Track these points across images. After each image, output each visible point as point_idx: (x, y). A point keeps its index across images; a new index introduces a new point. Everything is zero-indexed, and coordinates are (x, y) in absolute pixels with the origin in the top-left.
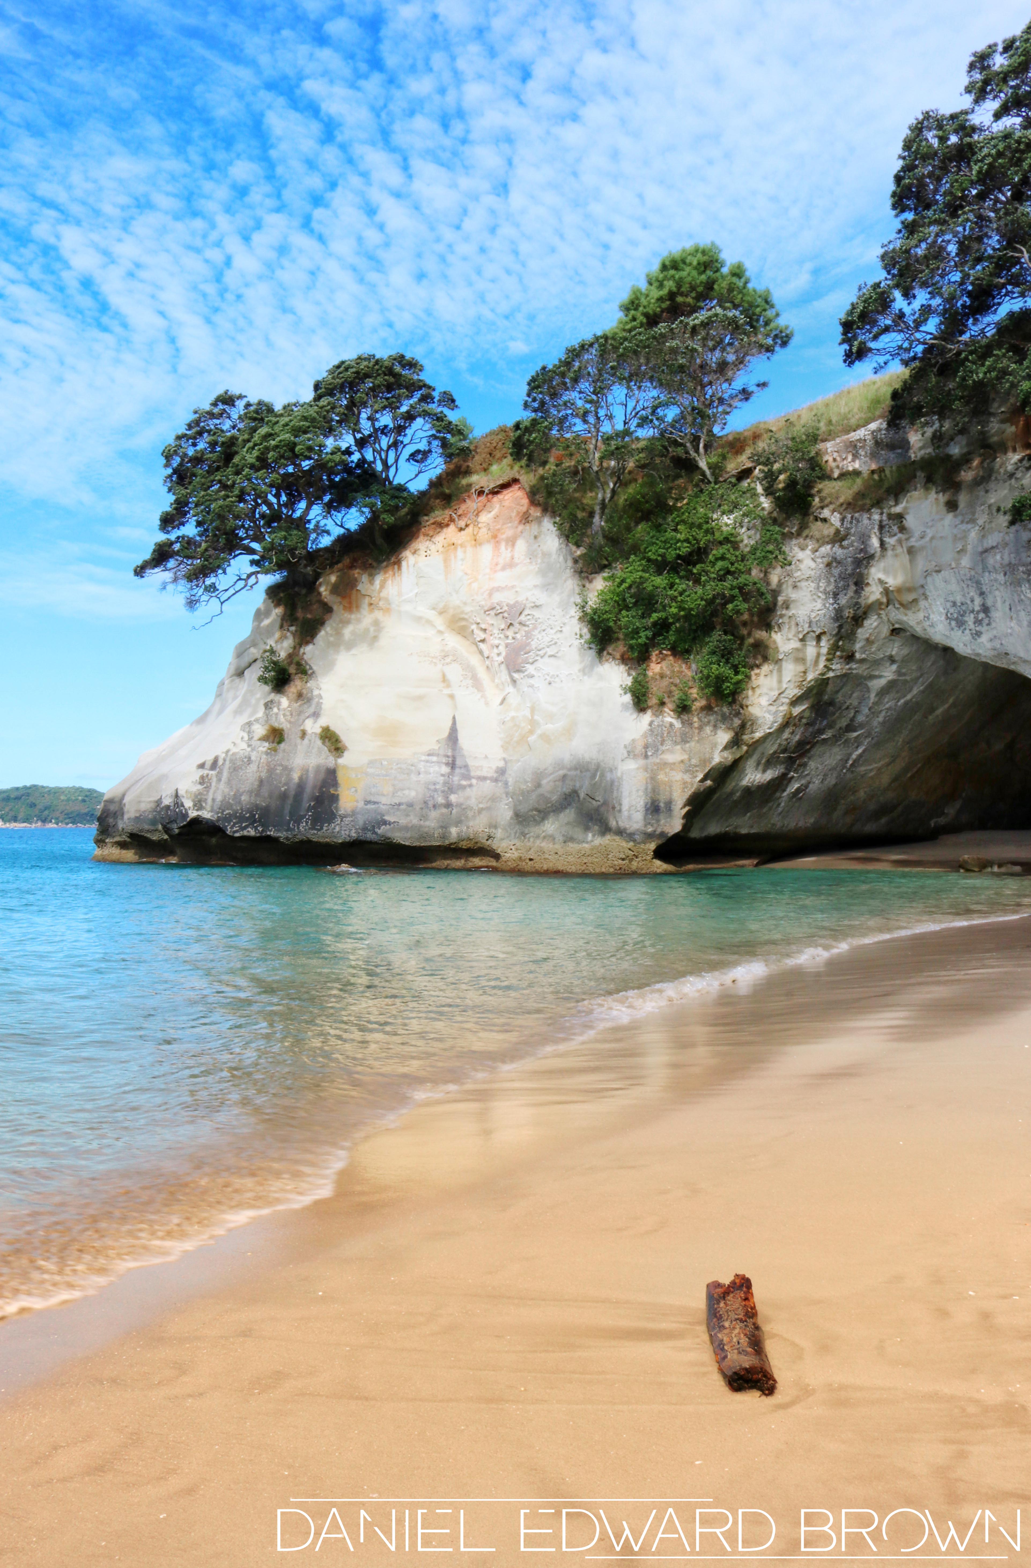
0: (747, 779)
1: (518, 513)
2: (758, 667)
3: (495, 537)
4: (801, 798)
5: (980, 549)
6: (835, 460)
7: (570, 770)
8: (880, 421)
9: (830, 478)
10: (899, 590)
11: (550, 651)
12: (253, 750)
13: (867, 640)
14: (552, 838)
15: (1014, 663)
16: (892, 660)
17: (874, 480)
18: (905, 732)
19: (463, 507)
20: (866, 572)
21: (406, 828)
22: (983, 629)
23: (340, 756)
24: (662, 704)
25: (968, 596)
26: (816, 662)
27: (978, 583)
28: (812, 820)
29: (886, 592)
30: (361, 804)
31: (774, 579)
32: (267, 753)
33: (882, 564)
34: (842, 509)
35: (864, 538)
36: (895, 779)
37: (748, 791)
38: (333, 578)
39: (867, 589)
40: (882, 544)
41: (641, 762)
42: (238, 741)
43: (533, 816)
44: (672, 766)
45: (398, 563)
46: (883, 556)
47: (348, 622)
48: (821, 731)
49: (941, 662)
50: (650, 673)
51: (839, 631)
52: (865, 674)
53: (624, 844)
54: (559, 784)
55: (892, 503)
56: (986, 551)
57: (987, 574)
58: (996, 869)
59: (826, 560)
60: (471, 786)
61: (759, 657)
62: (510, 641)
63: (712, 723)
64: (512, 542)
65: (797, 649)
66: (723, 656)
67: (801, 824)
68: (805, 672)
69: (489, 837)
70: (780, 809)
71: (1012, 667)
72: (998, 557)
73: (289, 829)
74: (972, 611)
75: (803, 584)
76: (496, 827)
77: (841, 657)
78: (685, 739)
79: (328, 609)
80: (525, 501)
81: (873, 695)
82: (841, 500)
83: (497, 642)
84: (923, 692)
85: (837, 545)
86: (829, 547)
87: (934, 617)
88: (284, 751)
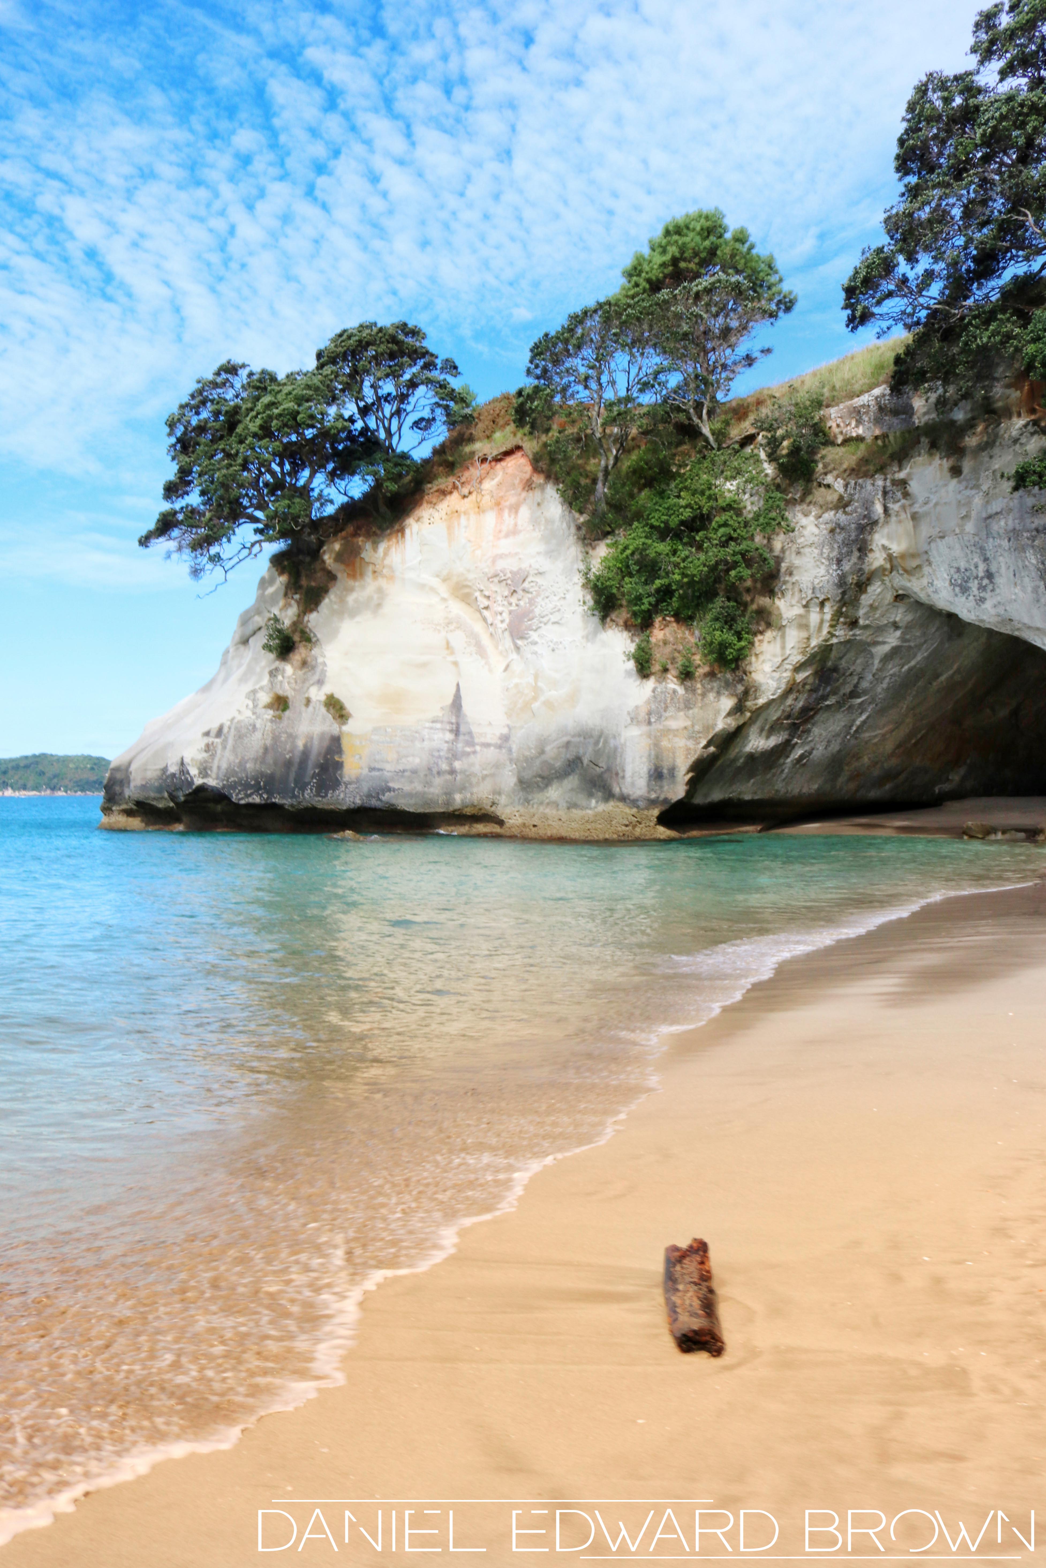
0: (750, 745)
1: (521, 480)
2: (761, 633)
3: (498, 504)
4: (804, 765)
5: (984, 515)
6: (838, 426)
7: (573, 736)
8: (884, 386)
9: (833, 444)
10: (903, 556)
11: (553, 618)
12: (258, 717)
13: (871, 606)
14: (556, 804)
15: (1018, 629)
16: (895, 626)
17: (878, 446)
18: (910, 698)
19: (466, 474)
20: (869, 538)
21: (410, 795)
22: (987, 595)
23: (344, 723)
24: (666, 670)
25: (972, 563)
26: (820, 628)
27: (982, 549)
28: (816, 786)
29: (890, 558)
30: (365, 771)
31: (777, 544)
32: (271, 721)
33: (886, 530)
34: (845, 475)
35: (868, 505)
36: (899, 746)
37: (751, 757)
38: (337, 546)
39: (870, 555)
40: (886, 510)
41: (645, 728)
42: (243, 709)
43: (537, 783)
44: (675, 732)
45: (402, 531)
46: (886, 522)
47: (352, 590)
48: (825, 698)
49: (946, 629)
50: (653, 640)
51: (842, 598)
52: (869, 640)
53: (627, 810)
54: (564, 750)
55: (896, 469)
56: (990, 517)
57: (991, 540)
58: (999, 836)
59: (829, 526)
60: (475, 752)
61: (763, 623)
62: (513, 608)
63: (715, 689)
64: (515, 508)
65: (800, 616)
66: (726, 623)
67: (805, 790)
68: (808, 639)
69: (493, 804)
70: (784, 776)
71: (1016, 633)
72: (1002, 523)
73: (294, 796)
74: (977, 577)
75: (807, 550)
76: (499, 794)
77: (845, 623)
78: (688, 706)
79: (332, 577)
80: (529, 469)
81: (876, 662)
82: (845, 466)
83: (500, 609)
84: (927, 658)
85: (840, 511)
86: (832, 513)
87: (938, 583)
88: (289, 718)
